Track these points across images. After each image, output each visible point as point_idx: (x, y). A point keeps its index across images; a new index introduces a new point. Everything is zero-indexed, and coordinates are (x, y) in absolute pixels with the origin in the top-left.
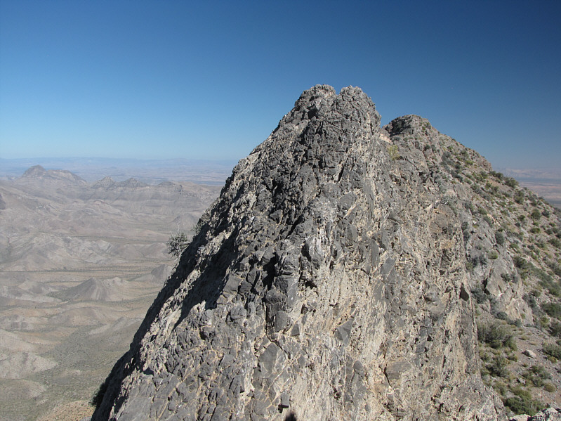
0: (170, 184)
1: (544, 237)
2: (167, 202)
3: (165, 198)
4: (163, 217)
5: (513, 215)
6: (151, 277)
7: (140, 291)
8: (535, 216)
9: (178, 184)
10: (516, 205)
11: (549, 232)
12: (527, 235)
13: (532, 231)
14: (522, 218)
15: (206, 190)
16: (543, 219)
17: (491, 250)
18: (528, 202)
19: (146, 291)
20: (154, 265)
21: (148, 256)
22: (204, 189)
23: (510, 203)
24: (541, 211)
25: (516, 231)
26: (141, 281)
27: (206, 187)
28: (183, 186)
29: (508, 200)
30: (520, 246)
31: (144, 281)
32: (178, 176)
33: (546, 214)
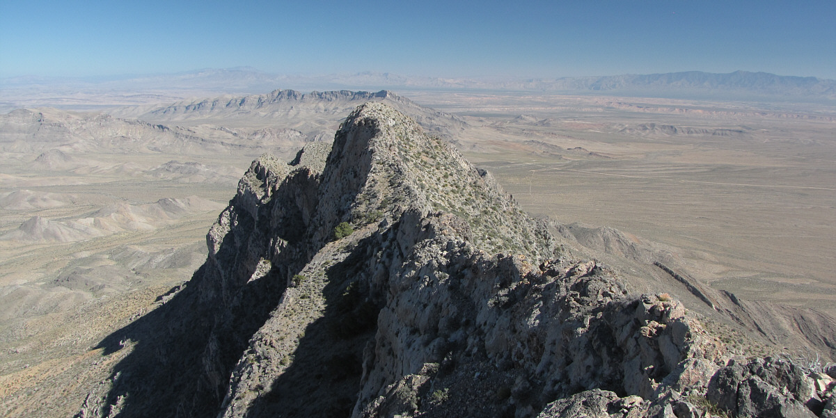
0: (25, 112)
1: (449, 188)
2: (23, 135)
3: (20, 131)
4: (20, 156)
5: (435, 178)
6: (19, 234)
7: (8, 253)
8: (446, 176)
9: (36, 111)
10: (437, 171)
11: (452, 186)
12: (441, 188)
13: (444, 186)
14: (439, 180)
15: (76, 117)
16: (450, 177)
17: (425, 203)
18: (443, 168)
19: (15, 252)
20: (19, 218)
21: (8, 208)
22: (72, 116)
23: (433, 170)
24: (449, 173)
25: (436, 187)
26: (6, 240)
27: (75, 114)
28: (44, 114)
29: (432, 168)
30: (437, 196)
31: (10, 239)
32: (30, 100)
33: (451, 175)
